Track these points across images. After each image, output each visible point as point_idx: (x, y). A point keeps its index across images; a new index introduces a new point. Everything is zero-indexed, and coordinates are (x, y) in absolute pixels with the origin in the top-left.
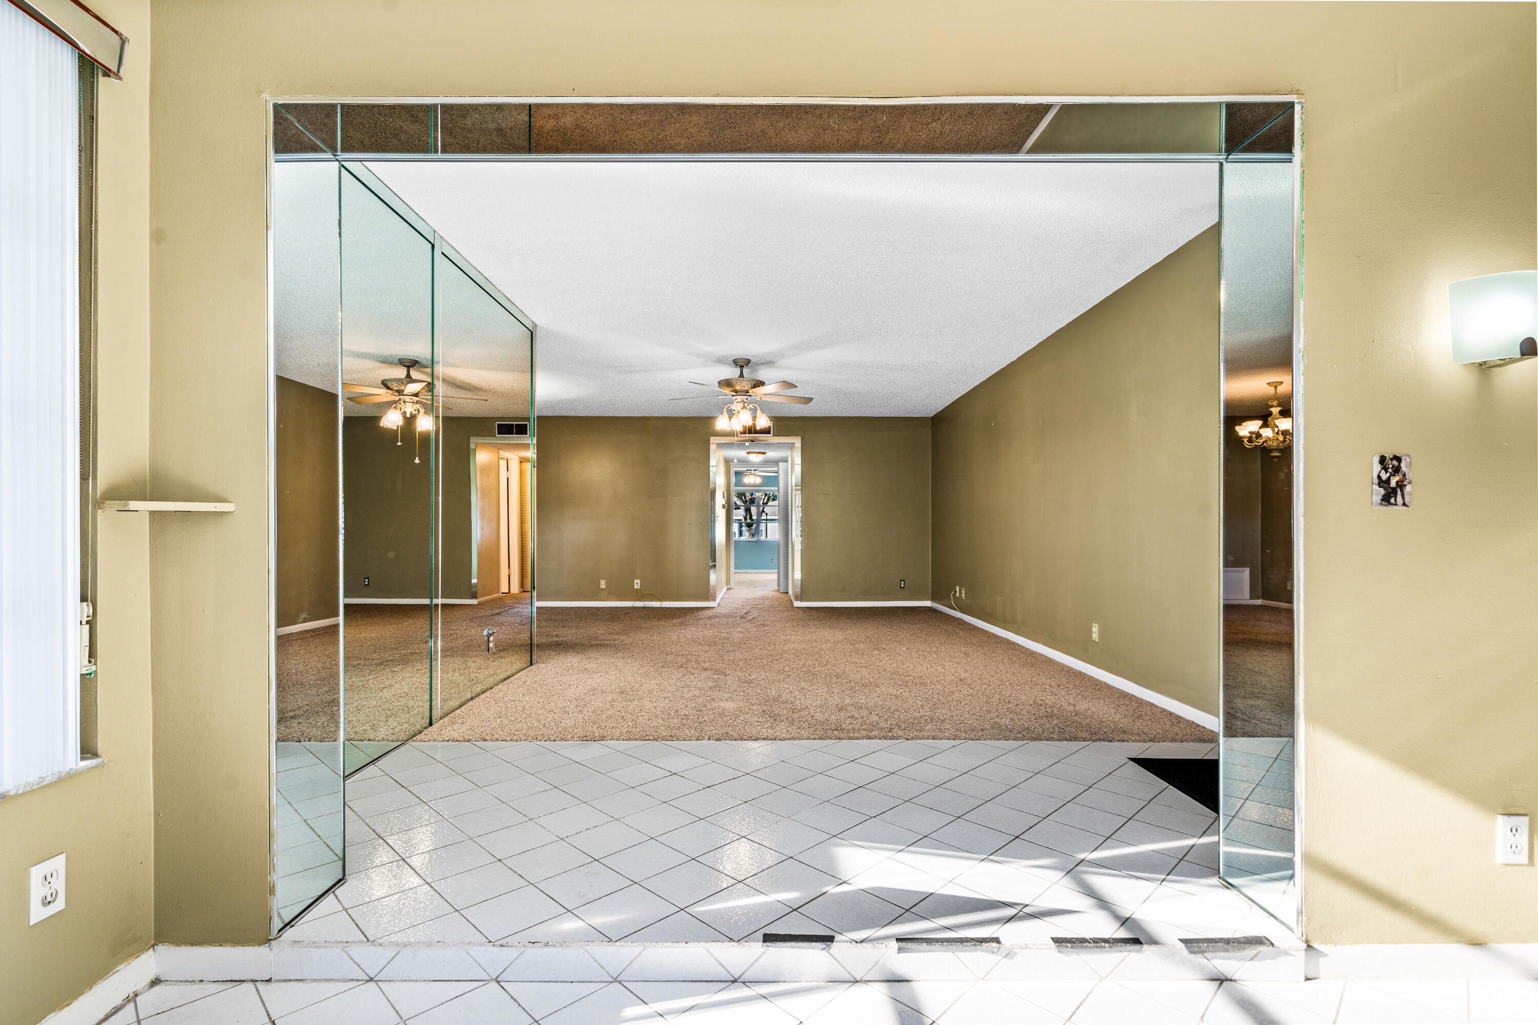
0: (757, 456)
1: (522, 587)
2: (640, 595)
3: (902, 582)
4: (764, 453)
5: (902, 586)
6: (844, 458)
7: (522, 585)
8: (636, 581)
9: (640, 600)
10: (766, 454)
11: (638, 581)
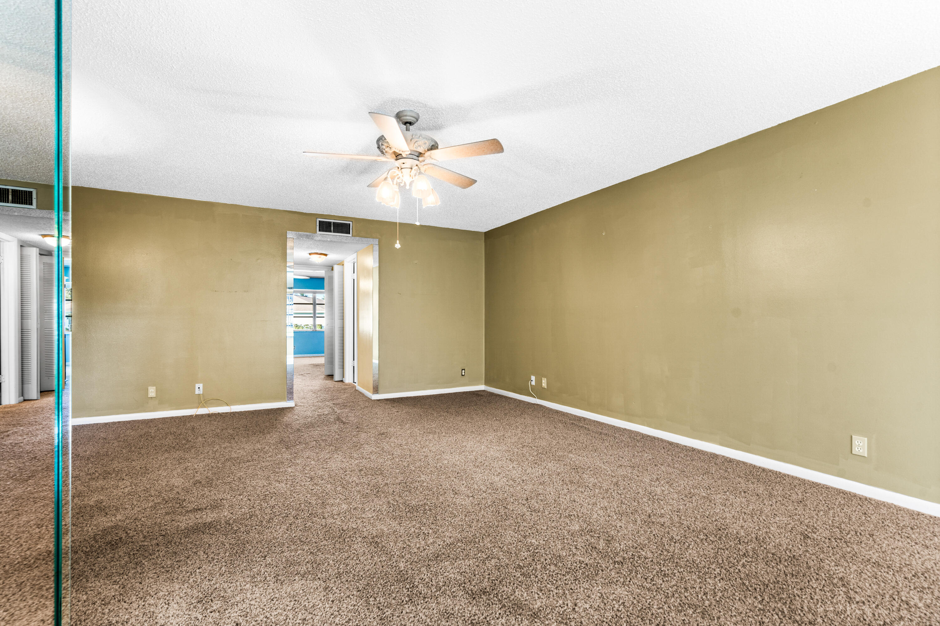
0: (320, 257)
1: (22, 396)
2: (202, 401)
3: (463, 371)
4: (326, 255)
5: (463, 374)
6: (416, 262)
7: (22, 392)
8: (197, 386)
9: (203, 407)
10: (328, 256)
11: (201, 386)
